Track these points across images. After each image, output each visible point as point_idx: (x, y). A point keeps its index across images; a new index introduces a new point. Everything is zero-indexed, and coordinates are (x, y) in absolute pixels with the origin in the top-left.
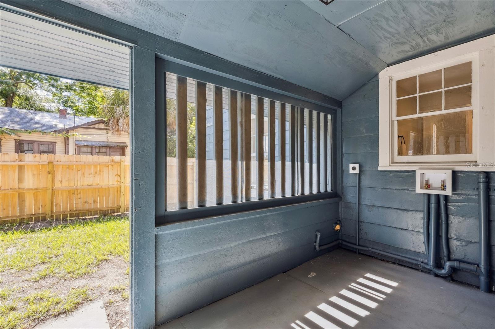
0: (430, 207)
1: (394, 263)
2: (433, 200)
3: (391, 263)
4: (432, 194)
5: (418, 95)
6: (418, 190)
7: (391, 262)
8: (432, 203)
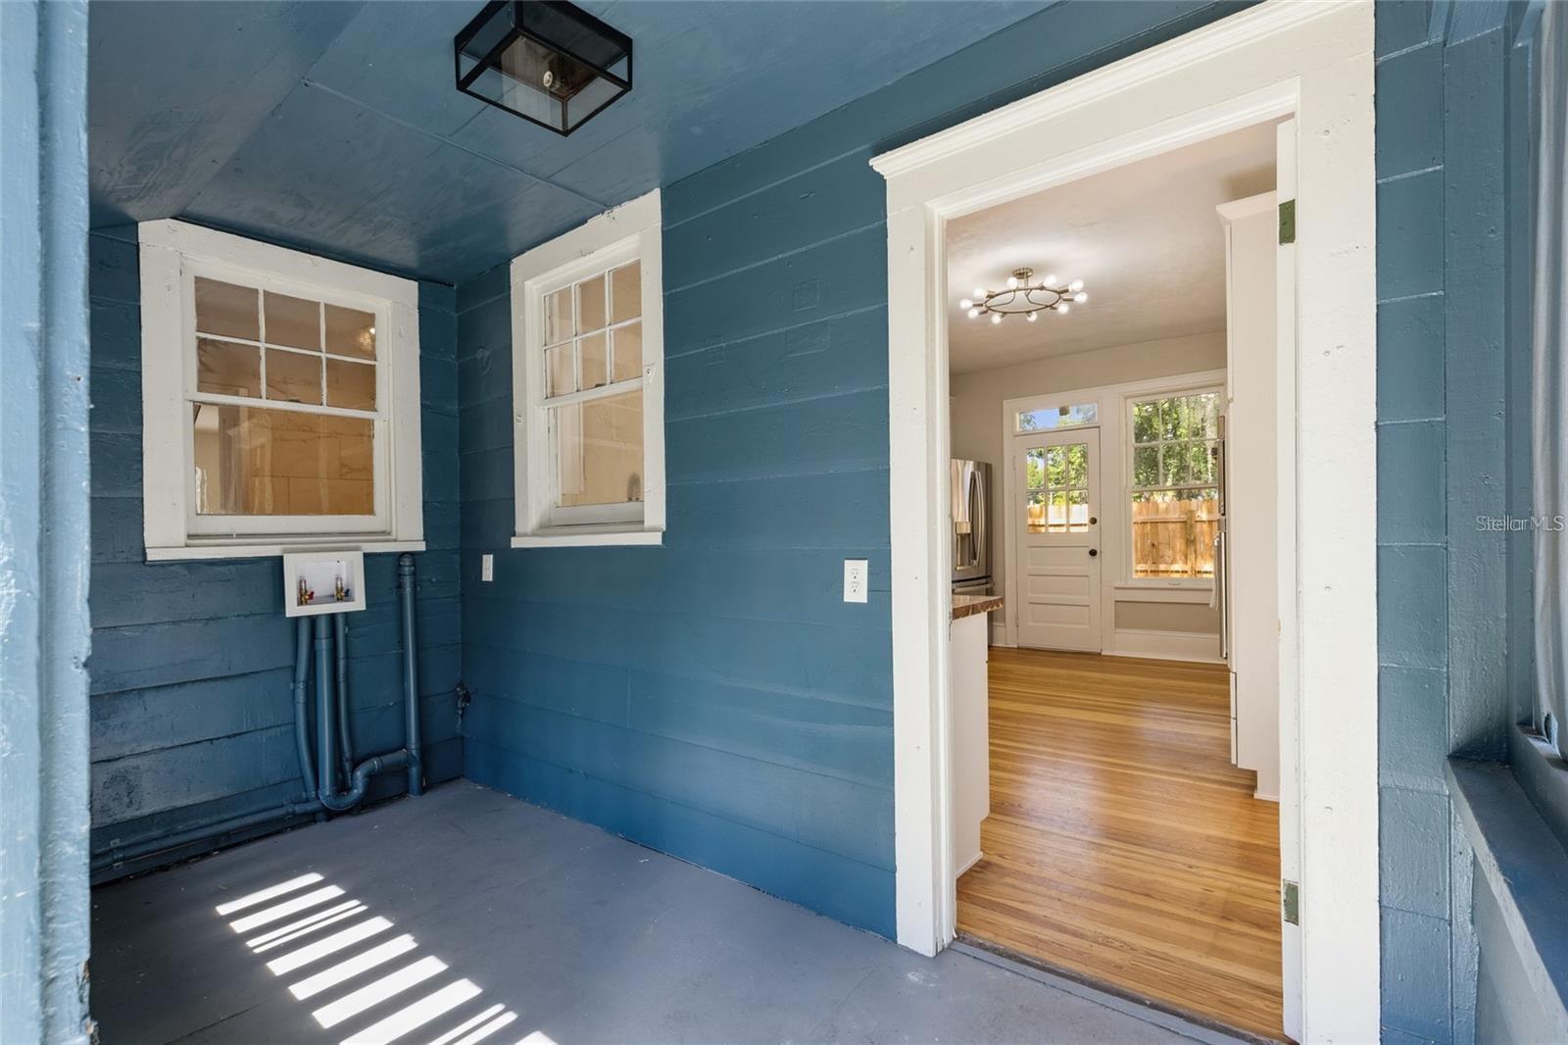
0: (317, 648)
1: (206, 855)
2: (323, 630)
3: (198, 861)
4: (320, 615)
5: (262, 345)
6: (293, 609)
7: (194, 857)
8: (321, 639)
